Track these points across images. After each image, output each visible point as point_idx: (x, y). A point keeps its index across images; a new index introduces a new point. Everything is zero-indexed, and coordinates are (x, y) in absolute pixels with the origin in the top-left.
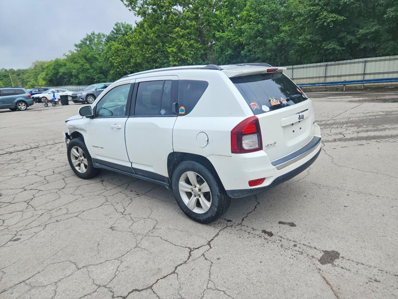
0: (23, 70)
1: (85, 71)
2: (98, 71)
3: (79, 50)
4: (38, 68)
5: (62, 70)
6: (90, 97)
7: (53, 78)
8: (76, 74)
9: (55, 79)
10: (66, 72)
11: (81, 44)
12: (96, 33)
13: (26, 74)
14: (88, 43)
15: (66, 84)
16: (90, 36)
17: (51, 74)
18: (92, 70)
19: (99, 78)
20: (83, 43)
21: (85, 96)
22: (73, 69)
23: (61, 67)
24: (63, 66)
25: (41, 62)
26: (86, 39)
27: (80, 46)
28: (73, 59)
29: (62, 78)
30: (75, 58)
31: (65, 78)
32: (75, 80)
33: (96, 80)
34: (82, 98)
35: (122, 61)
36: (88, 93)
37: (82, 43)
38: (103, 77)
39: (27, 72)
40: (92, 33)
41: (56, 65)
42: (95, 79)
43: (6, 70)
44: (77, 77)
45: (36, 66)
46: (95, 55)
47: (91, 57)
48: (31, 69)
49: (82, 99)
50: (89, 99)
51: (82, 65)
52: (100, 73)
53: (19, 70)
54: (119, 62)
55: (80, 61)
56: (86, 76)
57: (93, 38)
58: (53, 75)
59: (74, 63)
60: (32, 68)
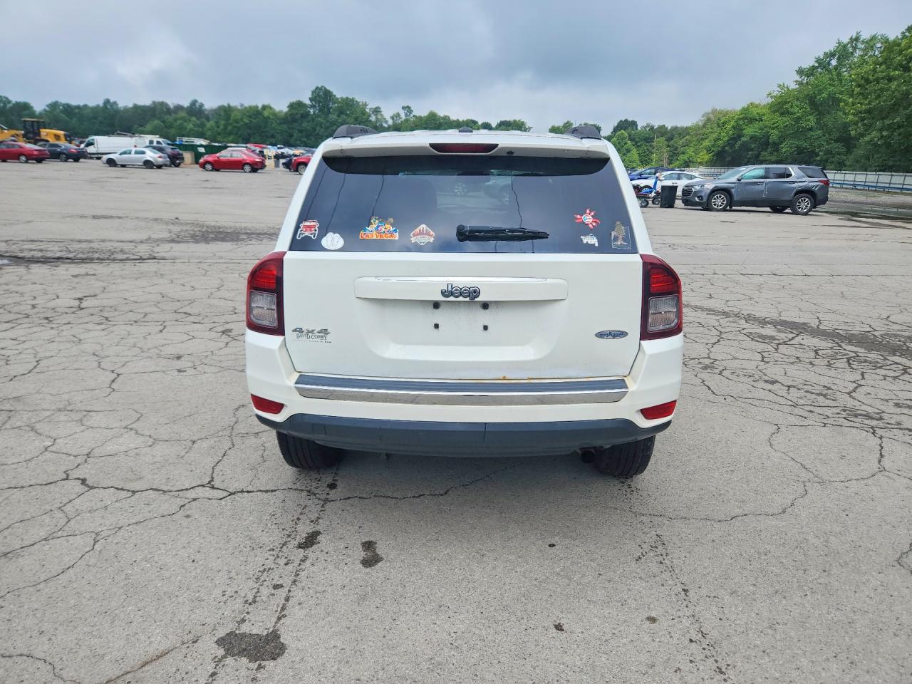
0: (682, 128)
1: (800, 132)
2: (835, 135)
3: (805, 82)
4: (711, 124)
5: (750, 131)
6: (718, 195)
7: (726, 148)
8: (777, 141)
9: (730, 151)
10: (757, 134)
11: (814, 68)
12: (865, 36)
13: (684, 137)
14: (834, 62)
15: (748, 162)
16: (845, 46)
17: (726, 138)
18: (819, 132)
19: (829, 152)
20: (820, 64)
21: (709, 191)
22: (774, 128)
23: (751, 123)
24: (757, 120)
25: (721, 112)
26: (832, 55)
27: (811, 72)
28: (781, 106)
29: (745, 147)
30: (786, 103)
31: (752, 150)
32: (771, 154)
33: (818, 158)
34: (699, 195)
35: (869, 112)
36: (716, 187)
37: (817, 65)
38: (843, 150)
39: (688, 134)
40: (854, 37)
41: (743, 119)
42: (817, 155)
43: (652, 128)
44: (776, 146)
45: (709, 120)
46: (841, 93)
47: (828, 99)
48: (696, 128)
49: (698, 197)
50: (715, 199)
51: (798, 119)
52: (835, 141)
53: (675, 129)
54: (861, 112)
55: (796, 110)
56: (798, 147)
57: (851, 50)
58: (728, 141)
59: (782, 114)
60: (701, 124)
